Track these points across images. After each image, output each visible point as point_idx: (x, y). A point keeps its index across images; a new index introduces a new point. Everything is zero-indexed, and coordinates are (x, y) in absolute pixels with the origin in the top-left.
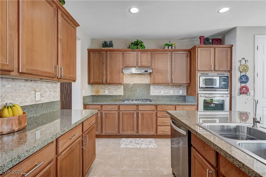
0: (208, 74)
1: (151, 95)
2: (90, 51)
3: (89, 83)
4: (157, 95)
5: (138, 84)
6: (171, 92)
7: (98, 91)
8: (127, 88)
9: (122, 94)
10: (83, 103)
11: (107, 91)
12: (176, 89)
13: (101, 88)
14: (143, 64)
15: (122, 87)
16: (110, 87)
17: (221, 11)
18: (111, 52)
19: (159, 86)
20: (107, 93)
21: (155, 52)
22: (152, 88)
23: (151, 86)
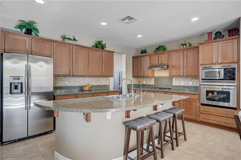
0: (211, 67)
1: (173, 85)
2: (133, 58)
3: (133, 77)
4: (178, 85)
5: (164, 77)
6: (190, 83)
7: (139, 82)
8: (156, 80)
9: (153, 84)
10: (127, 88)
11: (144, 82)
12: (195, 81)
13: (142, 80)
14: (162, 62)
15: (153, 79)
16: (147, 79)
17: (192, 20)
18: (143, 57)
19: (180, 78)
20: (144, 83)
21: (171, 53)
22: (174, 79)
23: (173, 78)
